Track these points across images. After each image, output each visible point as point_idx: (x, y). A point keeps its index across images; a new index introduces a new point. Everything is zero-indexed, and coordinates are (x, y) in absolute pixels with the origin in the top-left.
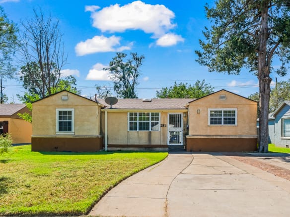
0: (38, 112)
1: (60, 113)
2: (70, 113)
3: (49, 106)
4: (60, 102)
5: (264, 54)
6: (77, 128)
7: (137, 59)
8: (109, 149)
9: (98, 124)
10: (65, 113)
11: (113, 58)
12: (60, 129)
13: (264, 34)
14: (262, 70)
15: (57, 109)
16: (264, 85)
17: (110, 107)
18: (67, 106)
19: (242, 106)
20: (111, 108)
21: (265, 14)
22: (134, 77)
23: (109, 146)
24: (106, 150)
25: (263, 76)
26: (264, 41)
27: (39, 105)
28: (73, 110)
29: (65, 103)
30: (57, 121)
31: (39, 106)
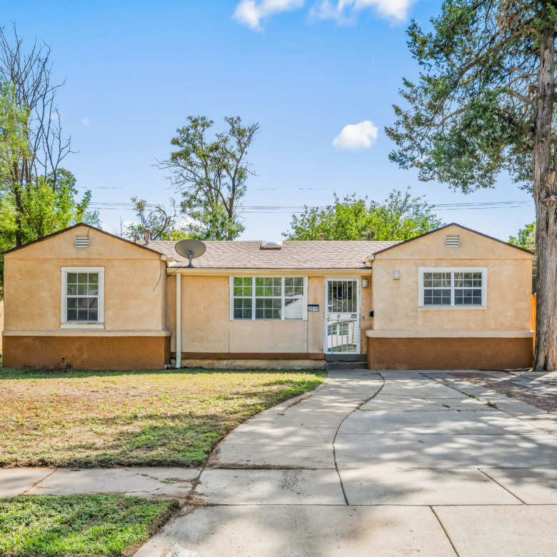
0: (18, 276)
1: (71, 277)
2: (94, 277)
3: (45, 260)
4: (71, 252)
5: (546, 143)
6: (110, 313)
7: (240, 133)
8: (186, 363)
9: (159, 303)
10: (83, 276)
11: (178, 130)
12: (71, 316)
13: (545, 96)
14: (542, 180)
15: (64, 269)
16: (547, 214)
17: (187, 264)
18: (88, 262)
19: (497, 262)
20: (190, 266)
21: (547, 52)
22: (233, 179)
23: (186, 356)
24: (178, 366)
25: (543, 194)
26: (545, 112)
27: (21, 259)
28: (100, 270)
29: (83, 254)
30: (64, 296)
31: (19, 262)
